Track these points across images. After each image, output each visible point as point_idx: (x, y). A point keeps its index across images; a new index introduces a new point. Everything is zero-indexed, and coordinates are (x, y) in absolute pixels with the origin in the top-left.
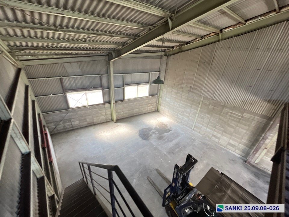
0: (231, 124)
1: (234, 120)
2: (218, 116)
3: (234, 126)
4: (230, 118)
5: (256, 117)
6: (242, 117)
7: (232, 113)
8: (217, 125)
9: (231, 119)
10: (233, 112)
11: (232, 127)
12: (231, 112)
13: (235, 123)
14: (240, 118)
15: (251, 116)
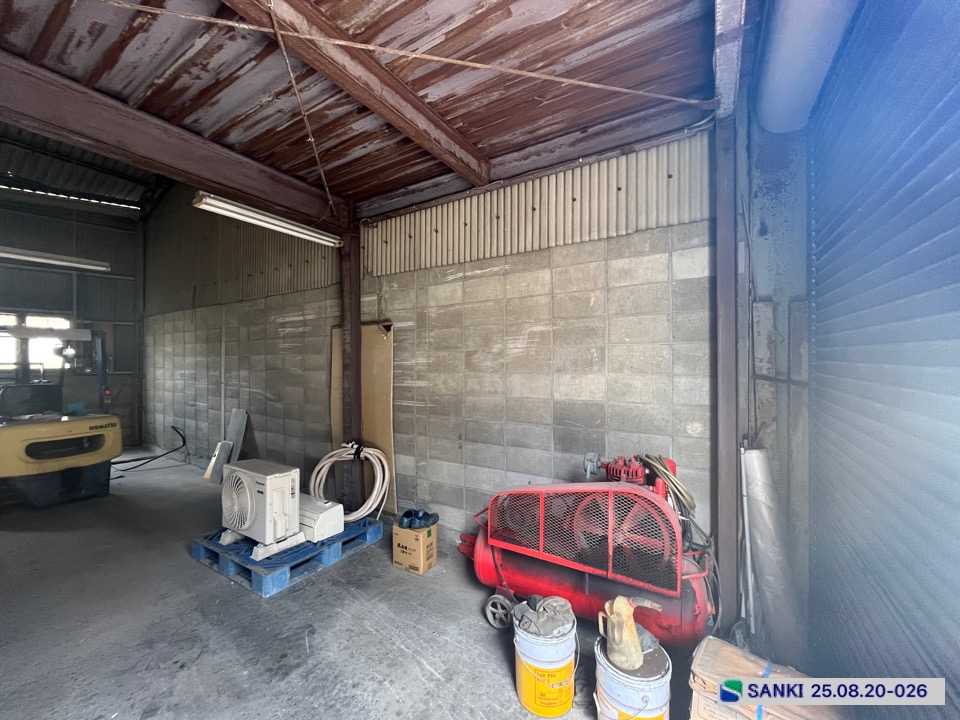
0: (293, 370)
1: (294, 351)
2: (263, 356)
3: (299, 372)
4: (286, 345)
7: (283, 325)
8: (267, 398)
9: (289, 349)
13: (299, 358)
14: (301, 329)
15: (319, 308)
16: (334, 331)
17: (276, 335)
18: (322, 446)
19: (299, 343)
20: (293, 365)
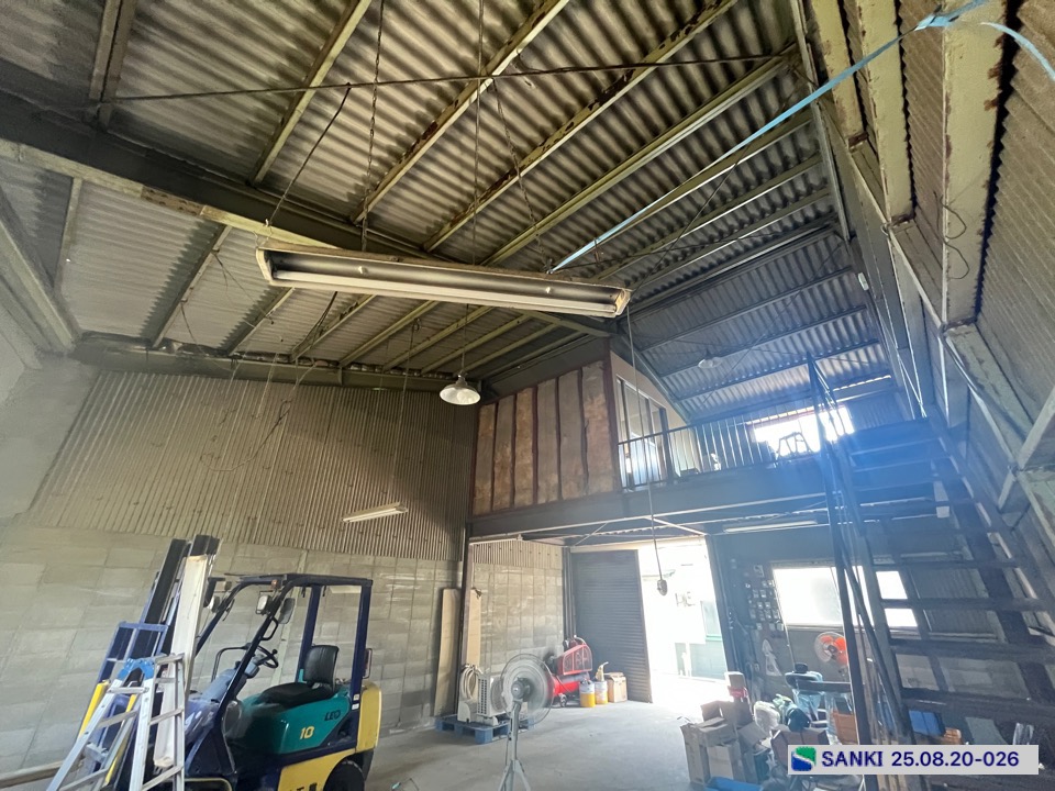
0: (399, 620)
1: (402, 603)
4: (394, 599)
5: (438, 571)
6: (415, 583)
7: (394, 582)
9: (396, 602)
10: (397, 578)
11: (400, 628)
12: (392, 577)
13: (407, 609)
14: (411, 587)
15: (430, 574)
16: (445, 591)
17: (384, 590)
18: (421, 678)
19: (408, 598)
20: (400, 615)
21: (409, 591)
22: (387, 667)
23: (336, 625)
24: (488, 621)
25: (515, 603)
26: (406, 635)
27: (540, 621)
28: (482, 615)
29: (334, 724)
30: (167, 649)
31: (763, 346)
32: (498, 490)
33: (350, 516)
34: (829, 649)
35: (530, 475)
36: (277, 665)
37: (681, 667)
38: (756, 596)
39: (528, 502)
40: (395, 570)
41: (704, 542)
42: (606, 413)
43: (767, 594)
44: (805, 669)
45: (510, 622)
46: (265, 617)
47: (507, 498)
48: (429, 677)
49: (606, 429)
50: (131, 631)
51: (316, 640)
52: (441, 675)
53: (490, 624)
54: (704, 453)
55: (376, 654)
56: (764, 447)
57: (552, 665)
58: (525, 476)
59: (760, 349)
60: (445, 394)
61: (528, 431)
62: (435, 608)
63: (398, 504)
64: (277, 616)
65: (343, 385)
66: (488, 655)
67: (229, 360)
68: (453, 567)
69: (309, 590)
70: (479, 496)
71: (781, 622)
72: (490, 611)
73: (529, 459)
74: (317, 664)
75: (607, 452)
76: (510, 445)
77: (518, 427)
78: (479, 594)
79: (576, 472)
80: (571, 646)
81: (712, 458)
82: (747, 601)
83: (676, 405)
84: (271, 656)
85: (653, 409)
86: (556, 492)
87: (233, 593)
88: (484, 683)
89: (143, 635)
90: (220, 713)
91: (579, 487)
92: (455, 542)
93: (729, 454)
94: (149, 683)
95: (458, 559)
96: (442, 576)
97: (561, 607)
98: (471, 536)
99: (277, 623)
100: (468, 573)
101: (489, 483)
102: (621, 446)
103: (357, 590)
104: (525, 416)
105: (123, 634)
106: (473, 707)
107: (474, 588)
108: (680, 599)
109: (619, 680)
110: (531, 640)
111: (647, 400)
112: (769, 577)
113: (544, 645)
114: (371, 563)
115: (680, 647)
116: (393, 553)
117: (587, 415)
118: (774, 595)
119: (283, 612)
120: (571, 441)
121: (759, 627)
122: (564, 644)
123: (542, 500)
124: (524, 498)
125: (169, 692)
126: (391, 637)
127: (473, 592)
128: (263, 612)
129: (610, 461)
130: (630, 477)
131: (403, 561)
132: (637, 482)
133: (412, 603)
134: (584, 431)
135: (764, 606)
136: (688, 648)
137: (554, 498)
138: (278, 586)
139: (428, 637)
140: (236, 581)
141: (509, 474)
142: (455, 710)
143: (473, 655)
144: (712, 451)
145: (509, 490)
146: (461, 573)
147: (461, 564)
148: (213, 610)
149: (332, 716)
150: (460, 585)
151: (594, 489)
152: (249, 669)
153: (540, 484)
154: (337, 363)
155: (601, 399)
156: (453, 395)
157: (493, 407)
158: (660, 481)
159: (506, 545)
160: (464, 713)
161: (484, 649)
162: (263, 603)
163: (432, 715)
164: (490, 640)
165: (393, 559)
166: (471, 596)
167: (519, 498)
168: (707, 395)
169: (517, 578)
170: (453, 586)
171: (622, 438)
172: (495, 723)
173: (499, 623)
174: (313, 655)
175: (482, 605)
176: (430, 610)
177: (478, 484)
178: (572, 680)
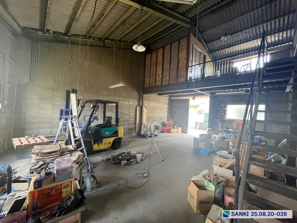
0: (126, 113)
1: (127, 109)
4: (125, 108)
5: (135, 102)
6: (130, 104)
11: (127, 115)
12: (124, 103)
13: (128, 110)
15: (133, 103)
16: (137, 107)
17: (122, 106)
18: (132, 125)
19: (128, 108)
20: (126, 112)
21: (128, 106)
22: (124, 122)
23: (111, 113)
24: (148, 114)
25: (155, 111)
26: (128, 116)
27: (161, 115)
28: (147, 113)
29: (113, 132)
30: (72, 114)
31: (247, 31)
32: (151, 81)
33: (111, 86)
34: (237, 125)
35: (161, 77)
36: (98, 120)
37: (196, 127)
38: (220, 112)
39: (159, 85)
40: (124, 101)
41: (209, 97)
42: (186, 57)
43: (224, 111)
44: (229, 128)
45: (154, 115)
46: (93, 109)
47: (154, 84)
48: (134, 125)
49: (185, 62)
50: (63, 110)
51: (106, 115)
52: (137, 125)
53: (149, 115)
54: (216, 70)
55: (121, 120)
56: (236, 69)
57: (164, 125)
58: (159, 77)
59: (246, 32)
60: (134, 47)
61: (161, 62)
62: (135, 111)
63: (123, 83)
64: (96, 109)
65: (104, 47)
66: (148, 122)
67: (68, 37)
68: (139, 101)
69: (103, 104)
70: (146, 83)
71: (226, 118)
72: (149, 112)
73: (160, 72)
74: (107, 120)
75: (184, 70)
76: (155, 67)
77: (158, 62)
78: (146, 108)
79: (174, 76)
80: (169, 121)
81: (217, 73)
82: (218, 113)
83: (210, 54)
84: (96, 118)
85: (202, 56)
86: (168, 82)
87: (85, 104)
88: (147, 127)
89: (66, 111)
90: (87, 128)
91: (175, 80)
92: (140, 95)
93: (224, 71)
94: (69, 120)
95: (140, 99)
96: (136, 103)
97: (167, 112)
98: (144, 93)
99: (96, 111)
100: (143, 103)
101: (149, 79)
102: (189, 68)
103: (114, 105)
104: (160, 58)
105: (62, 111)
106: (145, 132)
107: (145, 107)
108: (199, 112)
109: (180, 129)
110: (159, 119)
111: (200, 52)
112: (226, 107)
113: (162, 120)
114: (118, 99)
115: (197, 123)
116: (123, 97)
117: (180, 57)
118: (225, 112)
119: (97, 108)
120: (174, 66)
121: (219, 119)
122: (167, 120)
123: (164, 84)
124: (158, 83)
125: (74, 123)
126: (124, 116)
127: (144, 107)
128: (92, 108)
129: (185, 72)
130: (191, 78)
131: (126, 99)
132: (192, 79)
133: (129, 109)
134: (178, 62)
135: (222, 114)
136: (199, 123)
137: (167, 83)
138: (94, 102)
139: (133, 117)
140: (85, 101)
141: (154, 76)
142: (140, 132)
143: (144, 121)
144: (218, 70)
145: (154, 81)
146: (141, 103)
147: (141, 100)
148: (81, 107)
149: (112, 130)
150: (141, 106)
151: (179, 81)
152: (92, 120)
153: (163, 79)
154: (101, 39)
155: (185, 51)
156: (137, 48)
157: (150, 55)
158: (199, 79)
159: (154, 96)
160: (142, 133)
161: (147, 120)
162: (92, 106)
163: (135, 133)
164: (148, 119)
165: (123, 98)
166: (144, 109)
167: (157, 83)
168: (221, 51)
169: (156, 105)
170: (139, 106)
171: (190, 65)
172: (150, 135)
173: (151, 115)
174: (106, 119)
175: (147, 110)
176: (134, 111)
177: (146, 79)
178: (168, 128)
